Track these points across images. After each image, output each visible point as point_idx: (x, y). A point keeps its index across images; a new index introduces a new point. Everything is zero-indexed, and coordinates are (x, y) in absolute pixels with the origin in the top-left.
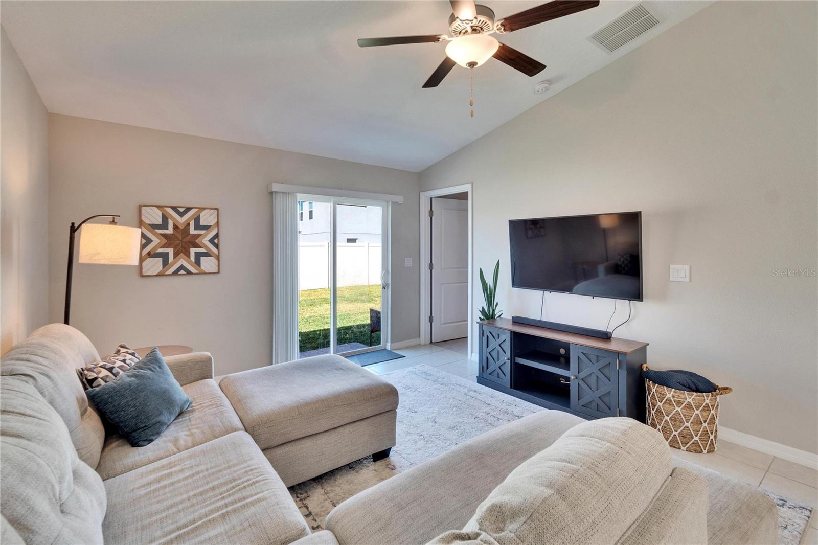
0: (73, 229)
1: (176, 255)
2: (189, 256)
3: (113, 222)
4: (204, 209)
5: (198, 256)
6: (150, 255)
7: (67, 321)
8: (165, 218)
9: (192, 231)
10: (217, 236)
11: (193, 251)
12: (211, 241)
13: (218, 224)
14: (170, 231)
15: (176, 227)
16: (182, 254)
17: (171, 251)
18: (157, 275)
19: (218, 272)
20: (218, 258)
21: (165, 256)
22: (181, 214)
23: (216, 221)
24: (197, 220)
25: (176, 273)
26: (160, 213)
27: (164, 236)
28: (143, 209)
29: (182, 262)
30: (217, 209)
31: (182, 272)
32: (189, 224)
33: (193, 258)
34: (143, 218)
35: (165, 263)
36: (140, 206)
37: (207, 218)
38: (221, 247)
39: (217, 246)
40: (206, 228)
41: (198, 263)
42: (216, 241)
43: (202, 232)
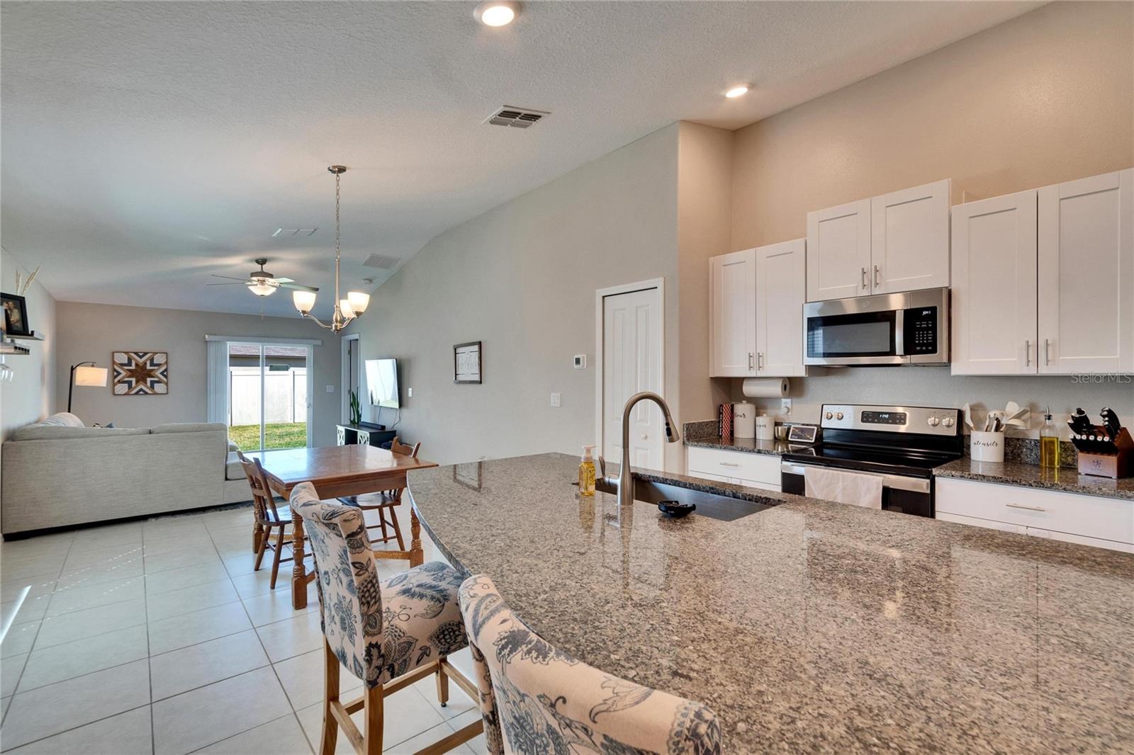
0: (73, 369)
1: (137, 382)
2: (146, 383)
3: (93, 366)
4: (157, 353)
5: (152, 383)
6: (119, 382)
7: (69, 411)
8: (130, 360)
9: (148, 367)
10: (166, 370)
11: (149, 380)
12: (162, 373)
13: (166, 363)
14: (133, 367)
15: (137, 365)
16: (141, 382)
17: (134, 380)
18: (124, 394)
19: (167, 394)
20: (167, 384)
21: (130, 383)
22: (141, 357)
23: (165, 360)
24: (152, 360)
25: (137, 393)
26: (126, 356)
27: (129, 370)
28: (115, 354)
29: (141, 386)
30: (166, 353)
31: (141, 393)
32: (146, 363)
33: (149, 384)
34: (115, 360)
35: (130, 387)
36: (113, 353)
37: (159, 359)
38: (169, 377)
39: (166, 377)
40: (159, 365)
41: (152, 387)
42: (165, 373)
43: (156, 368)
